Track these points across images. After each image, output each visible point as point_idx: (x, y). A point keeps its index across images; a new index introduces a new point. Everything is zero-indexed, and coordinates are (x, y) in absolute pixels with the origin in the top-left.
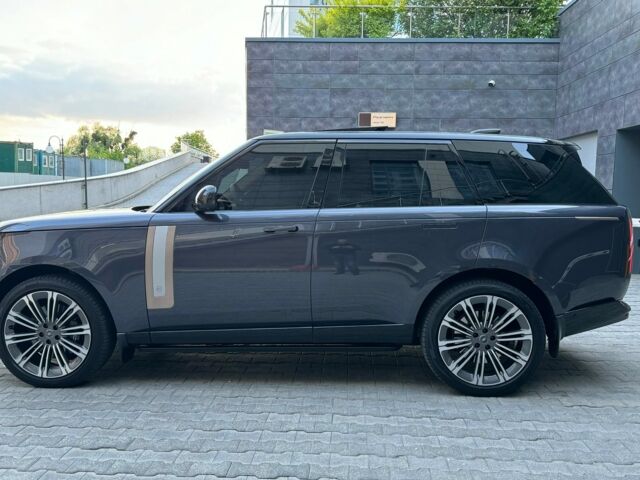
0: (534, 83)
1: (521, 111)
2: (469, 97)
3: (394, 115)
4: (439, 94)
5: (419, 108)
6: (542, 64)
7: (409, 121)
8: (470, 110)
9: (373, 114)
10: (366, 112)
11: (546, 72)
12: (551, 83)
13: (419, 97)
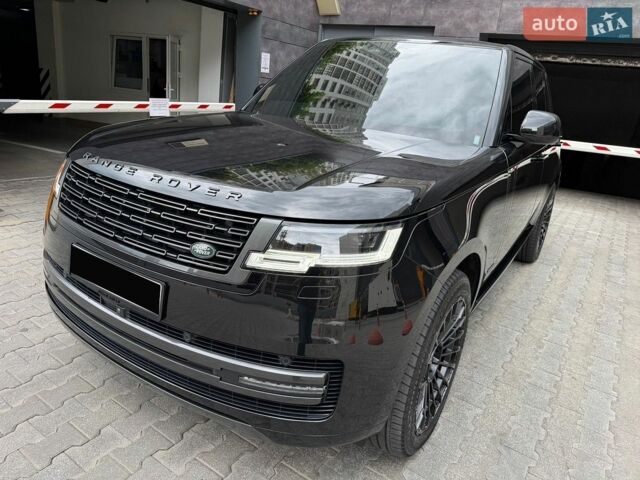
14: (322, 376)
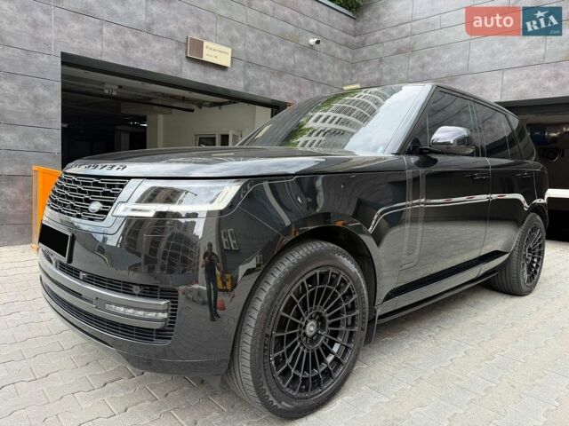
0: (339, 52)
1: (330, 79)
2: (294, 52)
3: (229, 50)
4: (269, 39)
5: (251, 51)
6: (345, 36)
7: (242, 63)
8: (294, 66)
9: (205, 43)
10: (196, 37)
11: (346, 45)
12: (349, 55)
13: (251, 36)
14: (163, 303)
